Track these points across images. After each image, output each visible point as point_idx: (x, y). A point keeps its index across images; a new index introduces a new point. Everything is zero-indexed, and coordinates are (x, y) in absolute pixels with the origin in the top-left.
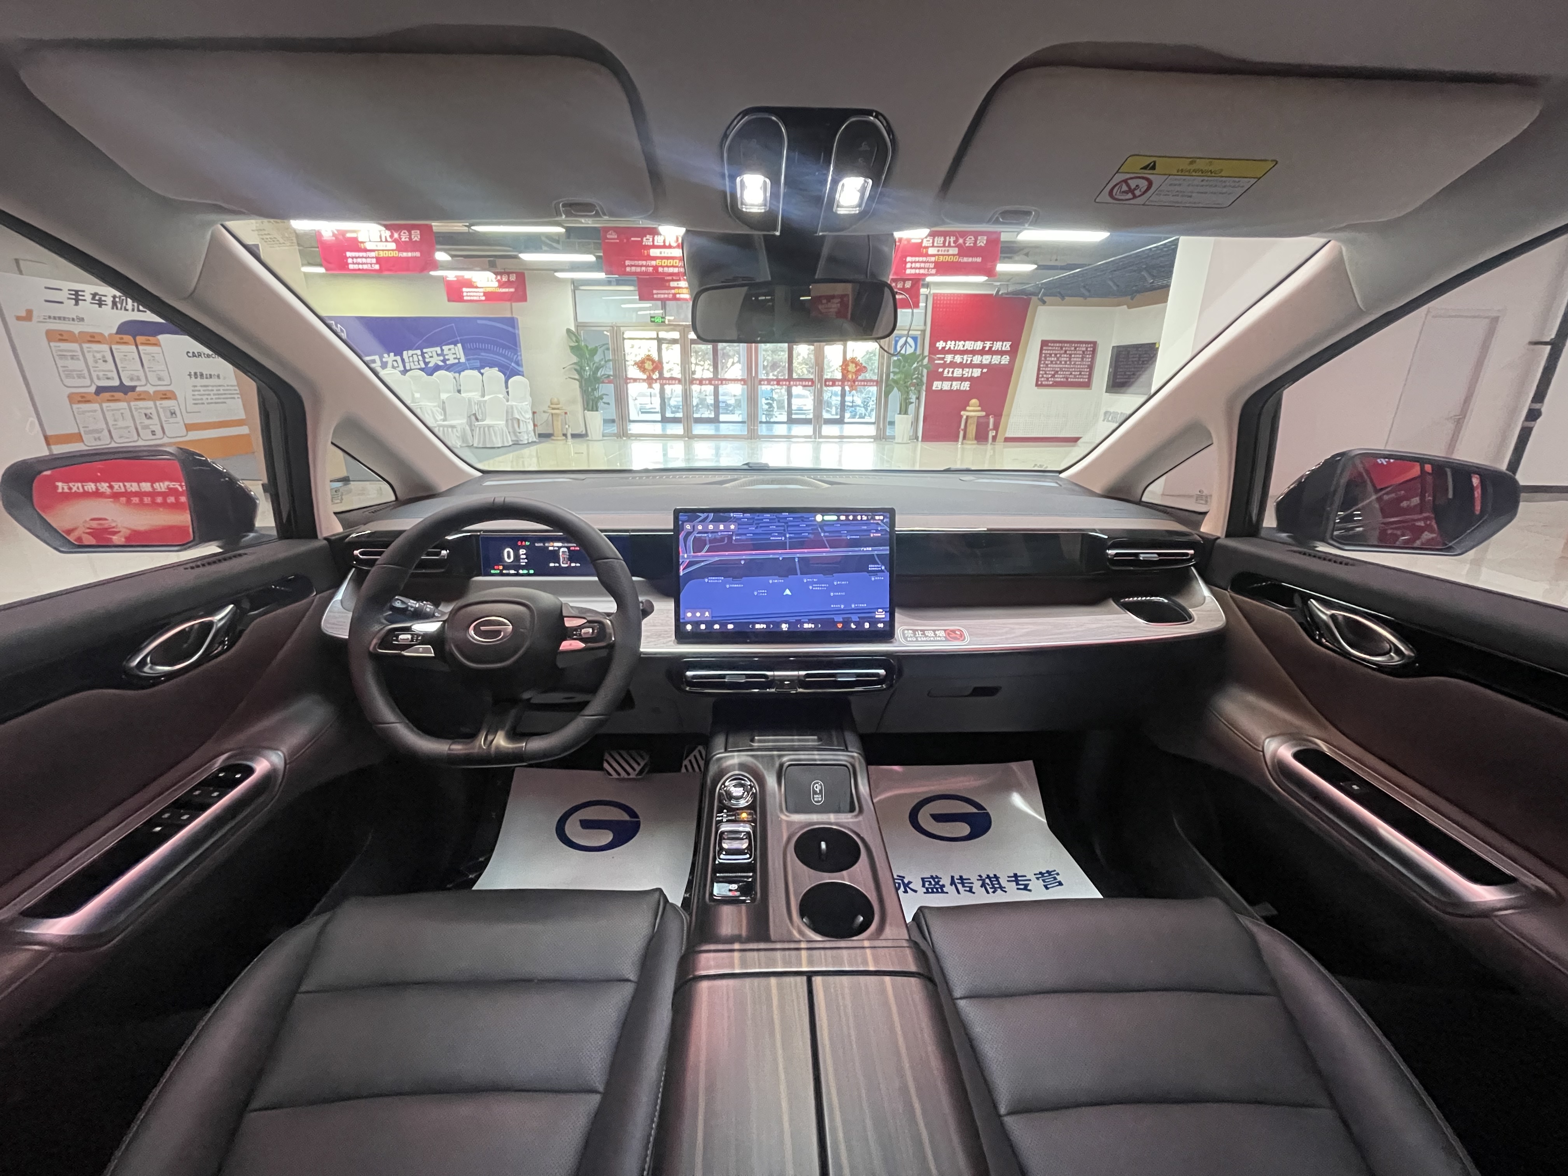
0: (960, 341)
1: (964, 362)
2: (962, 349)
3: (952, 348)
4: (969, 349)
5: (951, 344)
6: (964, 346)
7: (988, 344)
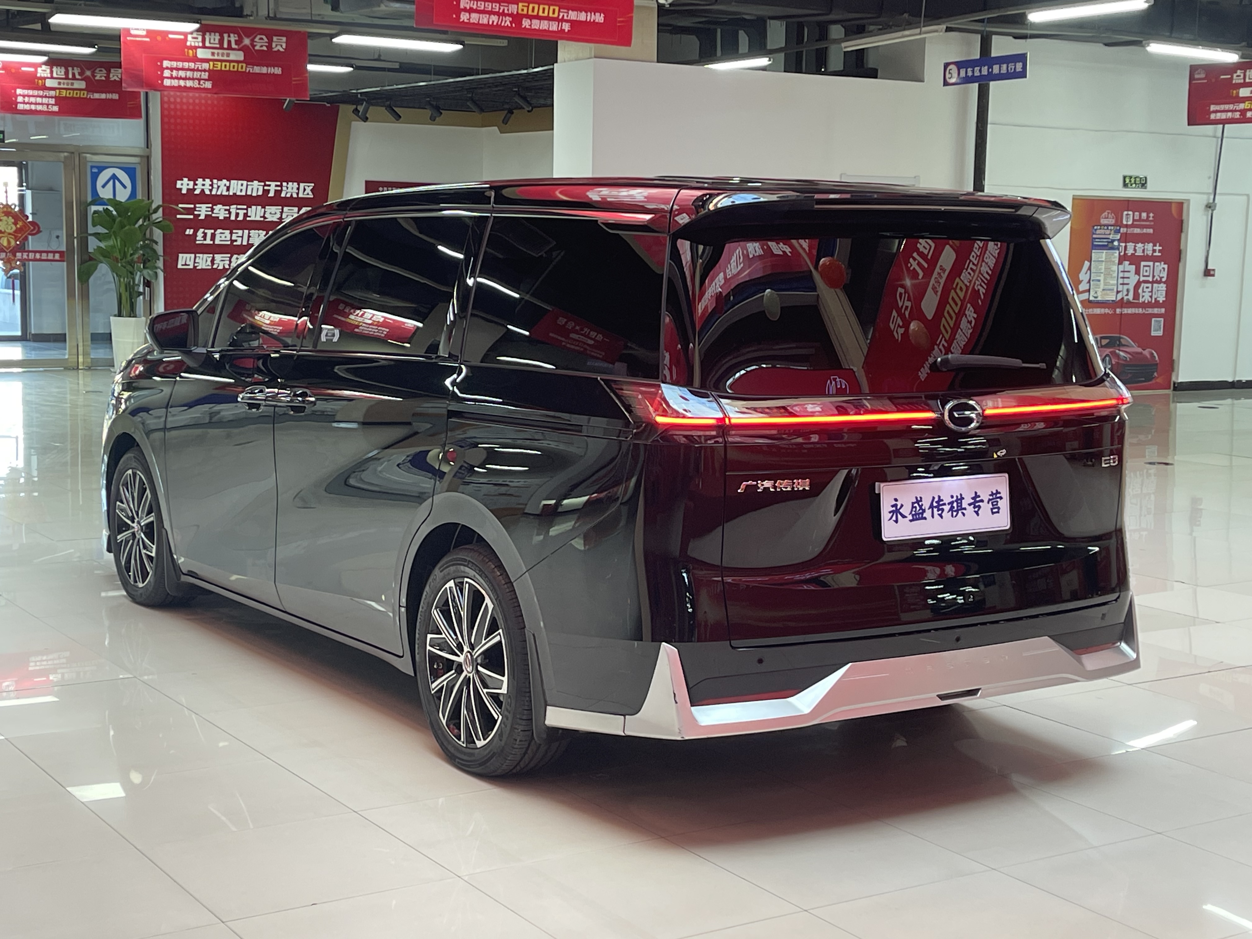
0: (220, 179)
1: (233, 218)
2: (225, 193)
3: (207, 192)
4: (239, 193)
5: (203, 185)
6: (228, 189)
7: (273, 187)
